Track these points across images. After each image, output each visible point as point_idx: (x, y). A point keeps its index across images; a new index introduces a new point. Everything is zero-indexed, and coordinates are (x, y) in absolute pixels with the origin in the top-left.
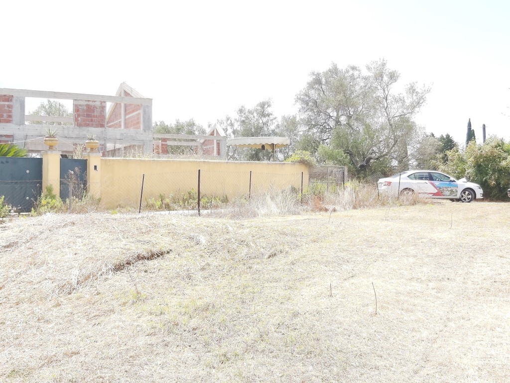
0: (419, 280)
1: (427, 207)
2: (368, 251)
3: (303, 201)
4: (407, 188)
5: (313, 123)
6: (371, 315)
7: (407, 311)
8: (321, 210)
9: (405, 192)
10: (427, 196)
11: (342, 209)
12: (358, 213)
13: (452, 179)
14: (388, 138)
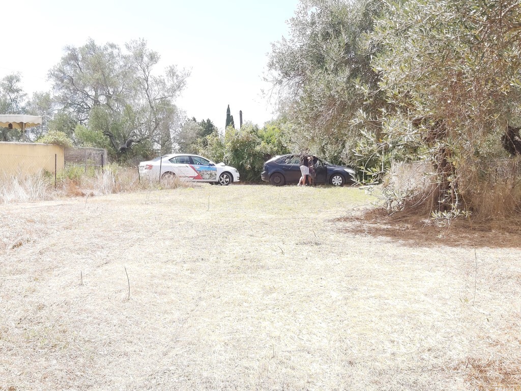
0: (175, 262)
1: (188, 190)
2: (124, 236)
3: (57, 185)
4: (168, 172)
5: (69, 102)
6: (124, 301)
7: (161, 294)
8: (77, 194)
9: (167, 176)
10: (187, 179)
11: (101, 194)
12: (118, 197)
13: (211, 162)
14: (149, 121)
